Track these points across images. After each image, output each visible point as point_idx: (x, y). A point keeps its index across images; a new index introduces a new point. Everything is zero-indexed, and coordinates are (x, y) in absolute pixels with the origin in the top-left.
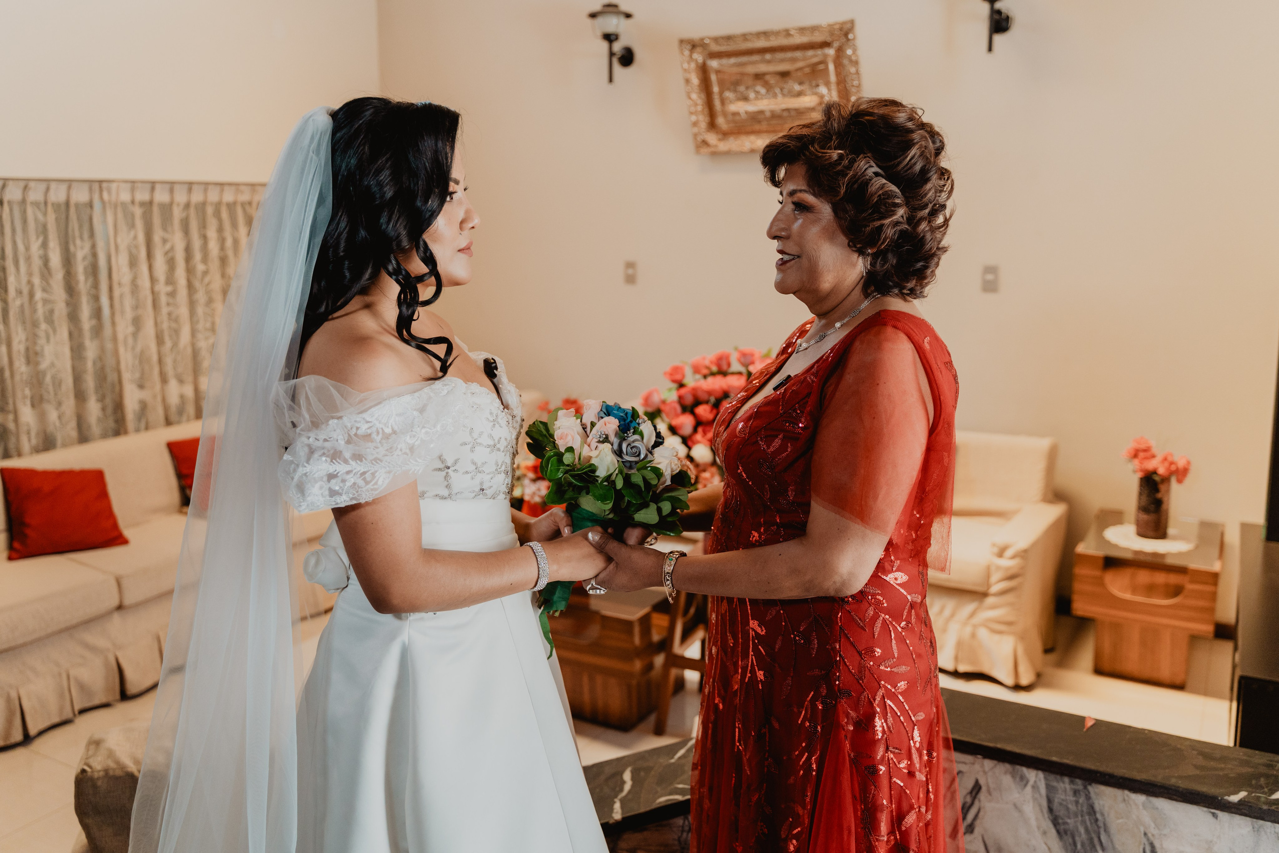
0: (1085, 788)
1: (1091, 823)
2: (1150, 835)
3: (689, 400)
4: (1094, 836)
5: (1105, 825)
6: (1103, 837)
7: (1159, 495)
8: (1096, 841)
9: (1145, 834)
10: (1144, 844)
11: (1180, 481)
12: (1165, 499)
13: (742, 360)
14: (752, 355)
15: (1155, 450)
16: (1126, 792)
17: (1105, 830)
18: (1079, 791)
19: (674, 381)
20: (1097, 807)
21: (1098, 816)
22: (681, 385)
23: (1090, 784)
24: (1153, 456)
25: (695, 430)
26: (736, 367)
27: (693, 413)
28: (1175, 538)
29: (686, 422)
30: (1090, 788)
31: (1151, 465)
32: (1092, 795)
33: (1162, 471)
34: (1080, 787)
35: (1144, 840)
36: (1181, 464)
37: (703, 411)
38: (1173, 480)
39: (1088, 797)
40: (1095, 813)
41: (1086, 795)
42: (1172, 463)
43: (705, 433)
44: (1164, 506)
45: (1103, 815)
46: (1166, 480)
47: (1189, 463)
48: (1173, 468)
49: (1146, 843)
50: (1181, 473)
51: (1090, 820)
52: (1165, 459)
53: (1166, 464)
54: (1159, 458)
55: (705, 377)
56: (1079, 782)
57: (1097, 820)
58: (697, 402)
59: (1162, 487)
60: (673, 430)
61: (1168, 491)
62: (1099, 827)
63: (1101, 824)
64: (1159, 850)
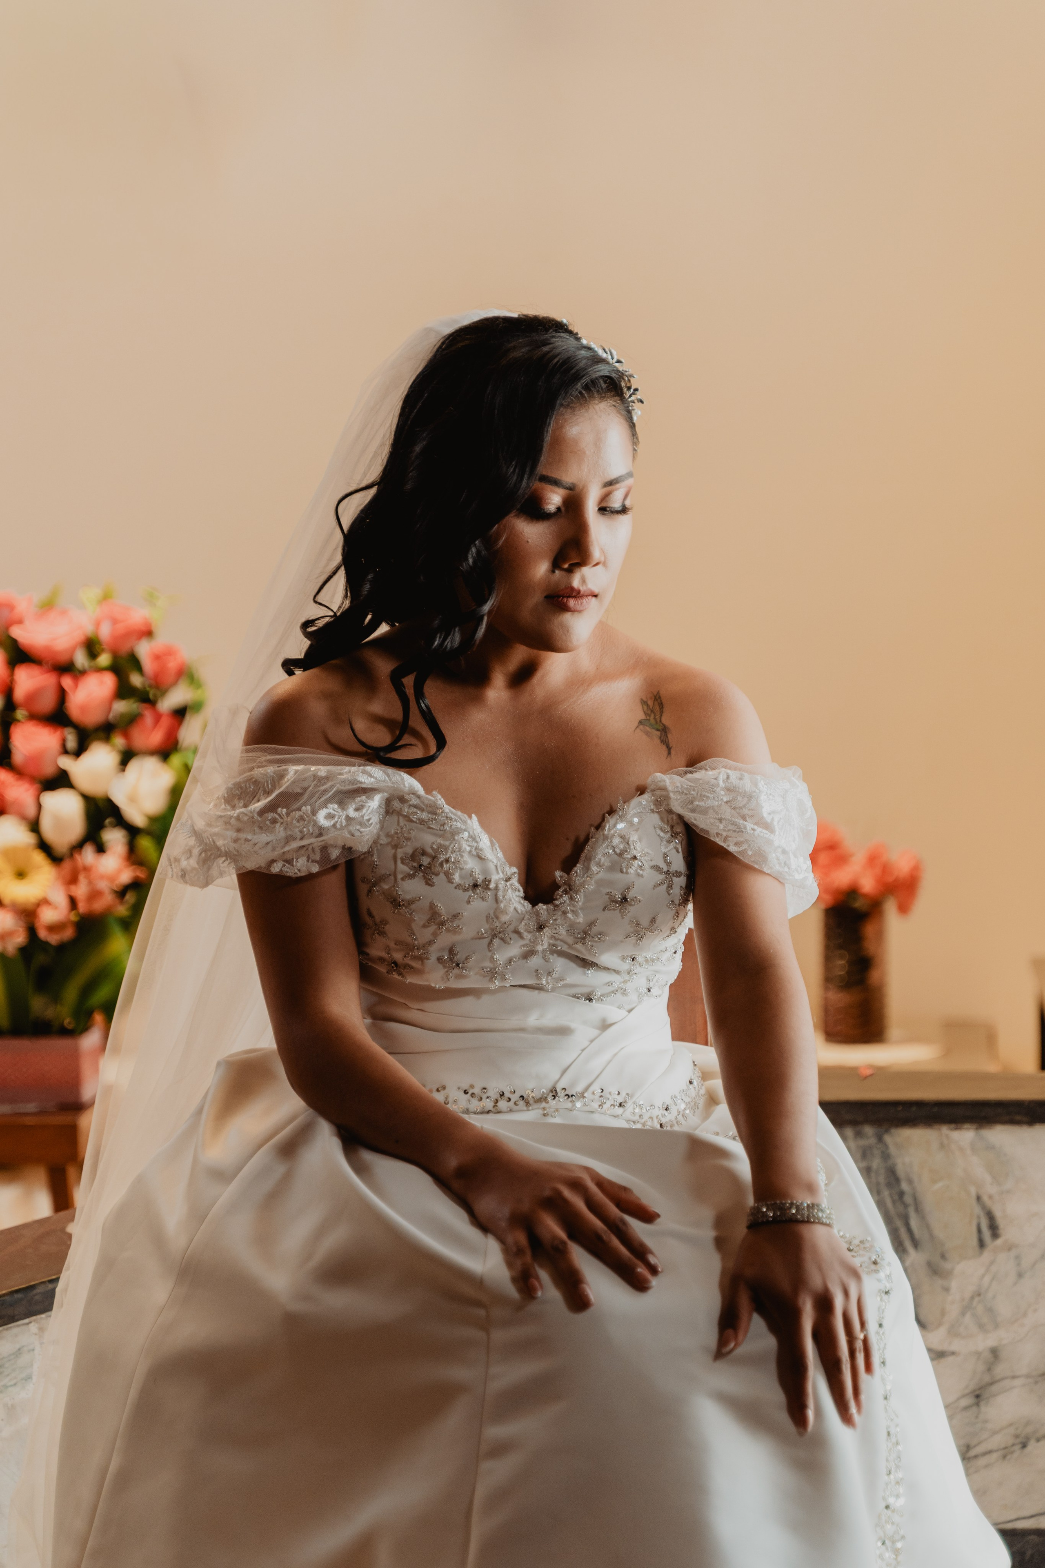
0: (880, 1139)
1: (894, 1202)
2: (985, 1198)
4: (899, 1224)
5: (915, 1198)
6: (914, 1223)
8: (903, 1232)
9: (978, 1198)
10: (979, 1217)
16: (945, 1130)
17: (917, 1210)
18: (870, 1147)
20: (900, 1170)
21: (904, 1186)
23: (887, 1131)
30: (887, 1138)
32: (892, 1150)
34: (873, 1141)
35: (977, 1210)
38: (890, 905)
39: (886, 1156)
40: (897, 1180)
41: (883, 1152)
44: (876, 973)
45: (910, 1181)
49: (982, 1214)
51: (891, 1195)
56: (869, 1130)
57: (901, 1194)
61: (882, 937)
62: (906, 1206)
63: (908, 1199)
64: (1001, 1222)
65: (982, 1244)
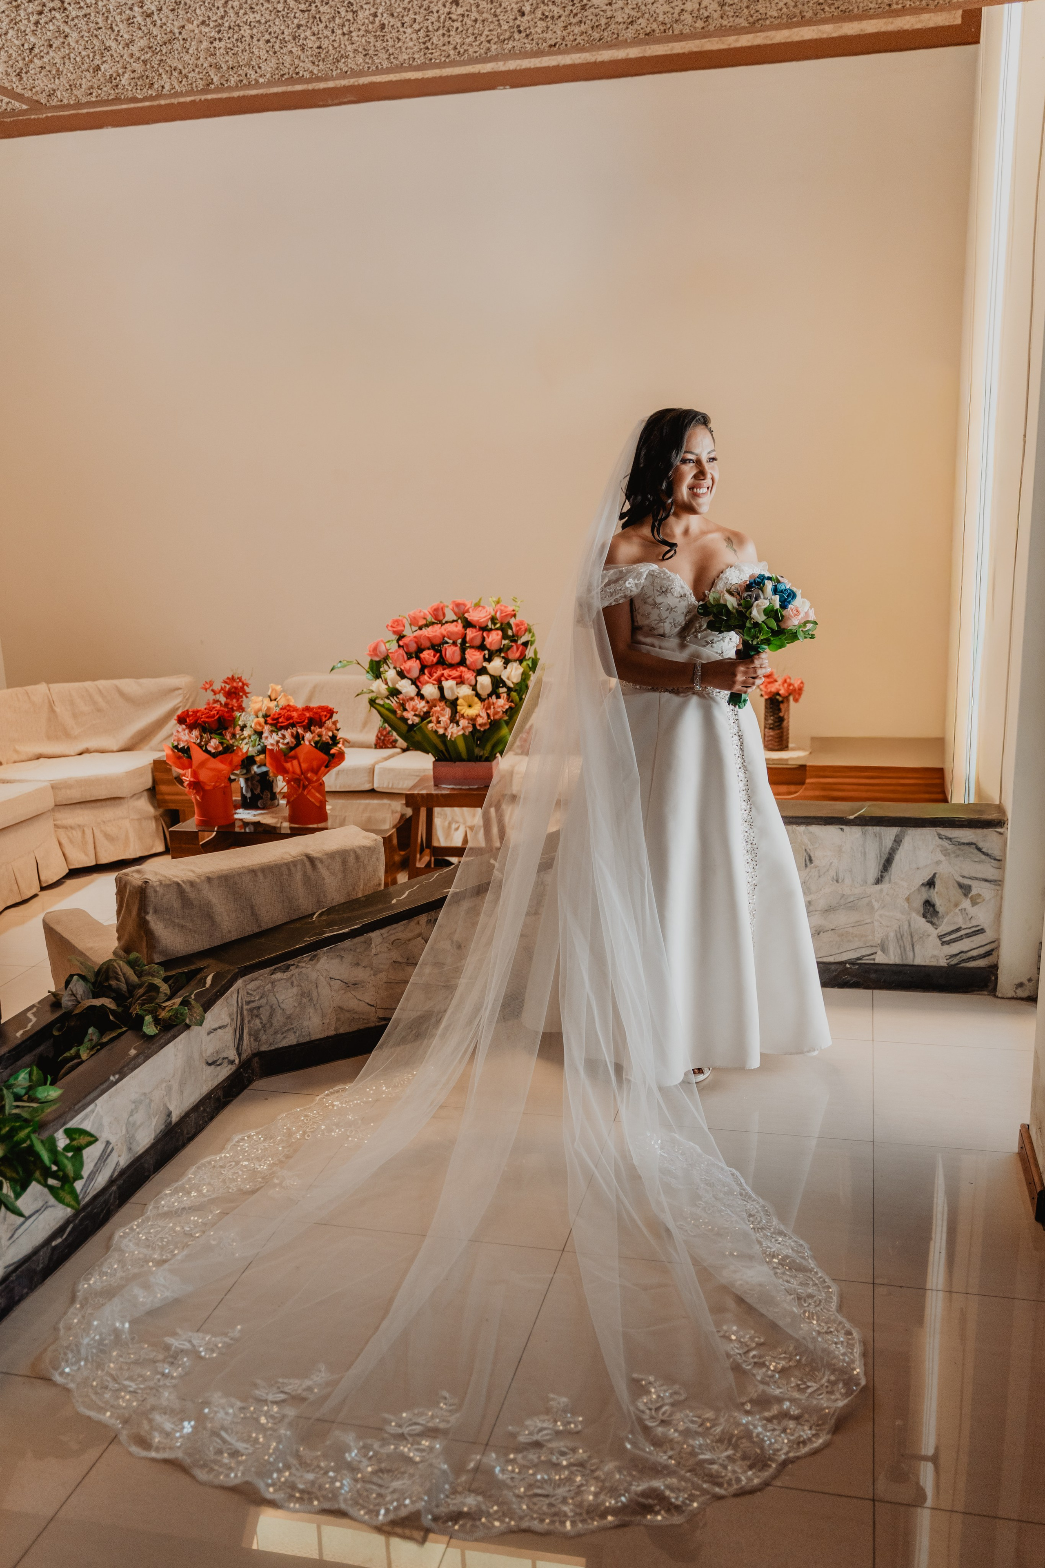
2: (808, 850)
3: (413, 647)
7: (781, 714)
11: (796, 700)
12: (786, 717)
13: (456, 609)
14: (465, 605)
15: (775, 676)
16: (794, 826)
19: (395, 632)
22: (401, 637)
24: (776, 681)
25: (422, 671)
26: (450, 616)
27: (418, 658)
28: (794, 749)
29: (413, 666)
31: (773, 688)
33: (782, 692)
35: (805, 854)
36: (797, 684)
37: (428, 655)
38: (791, 698)
42: (790, 685)
43: (431, 675)
44: (785, 723)
46: (786, 699)
47: (802, 683)
48: (791, 688)
50: (797, 692)
52: (785, 681)
53: (786, 685)
54: (780, 681)
55: (420, 628)
58: (420, 650)
59: (782, 706)
60: (401, 675)
61: (788, 710)
64: (813, 858)
65: (806, 866)
